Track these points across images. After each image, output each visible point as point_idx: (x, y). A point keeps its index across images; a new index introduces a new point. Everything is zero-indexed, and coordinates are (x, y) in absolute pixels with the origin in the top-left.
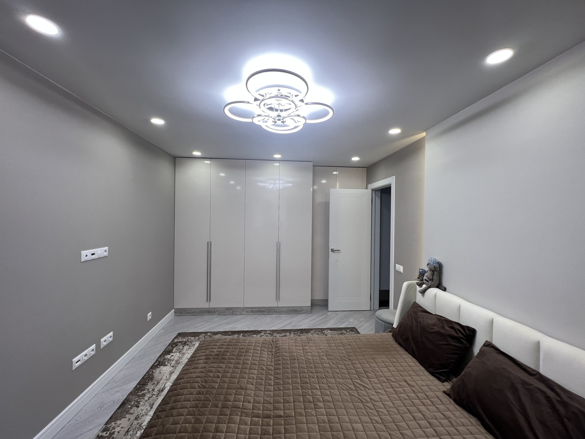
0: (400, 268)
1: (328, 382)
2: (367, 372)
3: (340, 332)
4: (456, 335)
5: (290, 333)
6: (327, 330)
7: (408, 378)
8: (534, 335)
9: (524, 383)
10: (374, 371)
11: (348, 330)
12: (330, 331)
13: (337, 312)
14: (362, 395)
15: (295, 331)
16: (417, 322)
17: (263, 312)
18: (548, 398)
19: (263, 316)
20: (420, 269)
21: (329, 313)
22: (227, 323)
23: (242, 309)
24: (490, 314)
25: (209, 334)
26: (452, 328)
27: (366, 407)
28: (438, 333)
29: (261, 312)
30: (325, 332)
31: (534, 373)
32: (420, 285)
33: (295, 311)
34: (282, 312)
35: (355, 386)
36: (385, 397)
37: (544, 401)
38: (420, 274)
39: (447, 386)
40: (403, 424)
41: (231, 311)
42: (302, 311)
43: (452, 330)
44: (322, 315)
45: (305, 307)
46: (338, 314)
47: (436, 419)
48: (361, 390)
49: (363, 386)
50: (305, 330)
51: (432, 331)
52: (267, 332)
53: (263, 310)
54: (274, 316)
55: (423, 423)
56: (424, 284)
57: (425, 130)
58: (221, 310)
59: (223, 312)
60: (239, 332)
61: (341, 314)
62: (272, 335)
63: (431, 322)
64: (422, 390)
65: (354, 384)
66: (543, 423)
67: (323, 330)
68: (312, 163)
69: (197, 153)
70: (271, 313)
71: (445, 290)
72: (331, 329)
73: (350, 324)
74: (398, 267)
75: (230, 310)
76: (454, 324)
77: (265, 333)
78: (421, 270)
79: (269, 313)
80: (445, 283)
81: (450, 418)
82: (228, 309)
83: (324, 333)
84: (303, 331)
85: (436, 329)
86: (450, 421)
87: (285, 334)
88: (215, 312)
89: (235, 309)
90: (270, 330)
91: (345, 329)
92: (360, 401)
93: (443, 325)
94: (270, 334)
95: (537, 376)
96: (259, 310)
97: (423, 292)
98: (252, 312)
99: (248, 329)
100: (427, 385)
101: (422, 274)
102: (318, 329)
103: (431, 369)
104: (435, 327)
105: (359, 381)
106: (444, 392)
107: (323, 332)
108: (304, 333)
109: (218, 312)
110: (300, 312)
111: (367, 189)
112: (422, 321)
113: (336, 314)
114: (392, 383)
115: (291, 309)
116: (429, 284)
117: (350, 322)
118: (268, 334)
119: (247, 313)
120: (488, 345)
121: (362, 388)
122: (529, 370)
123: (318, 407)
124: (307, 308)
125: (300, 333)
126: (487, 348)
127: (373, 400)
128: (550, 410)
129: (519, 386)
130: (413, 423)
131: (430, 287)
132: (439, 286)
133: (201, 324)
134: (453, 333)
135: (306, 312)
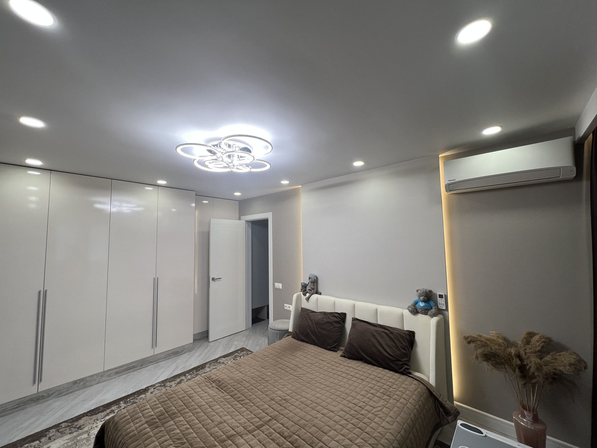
0: (279, 286)
1: (280, 383)
2: (298, 365)
3: (234, 356)
4: (337, 320)
5: (185, 375)
6: (221, 359)
7: (321, 358)
8: (373, 306)
9: (376, 331)
10: (300, 363)
11: (239, 352)
12: (224, 359)
13: (218, 341)
14: (305, 379)
15: (189, 372)
16: (311, 320)
17: (134, 368)
18: (386, 333)
19: (135, 373)
20: (301, 283)
21: (212, 344)
22: (83, 401)
23: (101, 374)
24: (351, 302)
25: (63, 425)
26: (335, 316)
27: (313, 384)
28: (327, 322)
29: (131, 369)
30: (220, 360)
31: (377, 325)
32: (305, 295)
33: (176, 353)
34: (159, 359)
35: (297, 377)
36: (317, 374)
37: (385, 335)
38: (302, 286)
39: (340, 353)
40: (336, 381)
41: (82, 383)
42: (184, 350)
43: (335, 318)
44: (206, 348)
45: (186, 345)
46: (221, 342)
47: (347, 370)
48: (302, 377)
49: (302, 374)
50: (199, 367)
51: (324, 322)
52: (155, 386)
53: (133, 366)
54: (151, 367)
55: (344, 375)
56: (308, 293)
57: (301, 185)
58: (62, 388)
59: (67, 390)
60: (116, 402)
61: (225, 341)
62: (164, 386)
63: (320, 317)
64: (331, 360)
65: (295, 376)
66: (388, 345)
67: (216, 360)
68: (195, 192)
69: (30, 161)
70: (146, 365)
71: (320, 294)
72: (224, 356)
73: (237, 346)
74: (277, 285)
75: (79, 383)
76: (334, 314)
77: (154, 389)
78: (303, 284)
79: (142, 367)
80: (320, 290)
81: (352, 366)
82: (75, 382)
83: (220, 363)
84: (198, 368)
85: (326, 320)
86: (353, 368)
87: (180, 379)
88: (49, 396)
89: (88, 379)
90: (159, 383)
91: (236, 351)
92: (307, 383)
93: (329, 317)
94: (161, 386)
95: (379, 326)
96: (129, 367)
97: (308, 299)
98: (117, 373)
99: (126, 393)
100: (332, 357)
101: (304, 287)
102: (212, 361)
103: (329, 347)
104: (324, 320)
105: (296, 373)
106: (341, 356)
107: (218, 361)
108: (201, 370)
109: (55, 394)
110: (182, 352)
111: (240, 219)
112: (314, 319)
113: (219, 342)
114: (315, 364)
115: (170, 352)
116: (312, 292)
117: (236, 345)
118: (159, 388)
119: (110, 377)
120: (354, 319)
121: (302, 376)
122: (374, 324)
123: (288, 400)
124: (189, 345)
125: (196, 372)
126: (354, 322)
127: (313, 378)
128: (388, 339)
129: (375, 334)
130: (340, 378)
131: (312, 294)
132: (317, 293)
133: (34, 419)
134: (336, 319)
135: (188, 351)
